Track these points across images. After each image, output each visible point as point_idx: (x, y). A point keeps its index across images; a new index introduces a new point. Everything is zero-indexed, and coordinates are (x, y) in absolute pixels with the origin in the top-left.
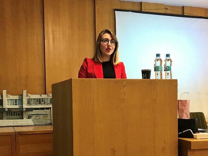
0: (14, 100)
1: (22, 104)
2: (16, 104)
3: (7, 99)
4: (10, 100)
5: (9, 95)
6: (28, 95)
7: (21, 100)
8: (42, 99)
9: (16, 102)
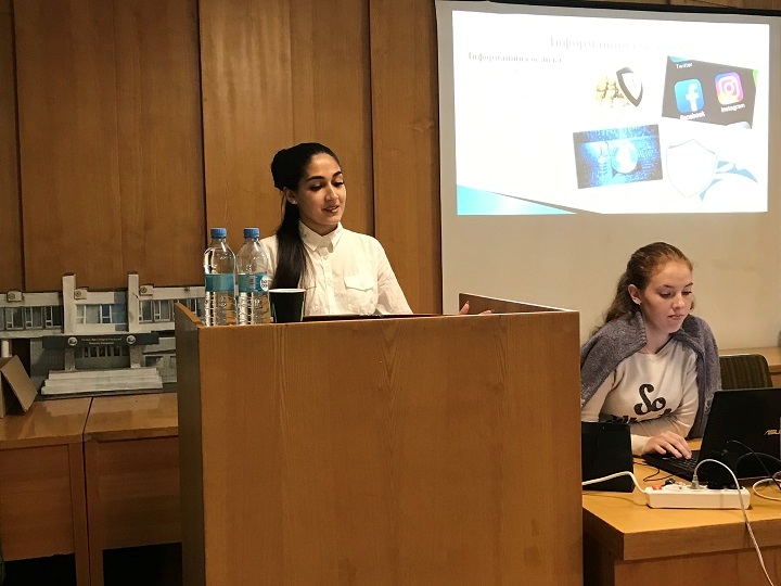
0: (98, 305)
1: (126, 320)
2: (106, 321)
3: (78, 305)
4: (87, 306)
5: (84, 292)
6: (145, 290)
7: (123, 307)
8: (193, 300)
9: (106, 313)
